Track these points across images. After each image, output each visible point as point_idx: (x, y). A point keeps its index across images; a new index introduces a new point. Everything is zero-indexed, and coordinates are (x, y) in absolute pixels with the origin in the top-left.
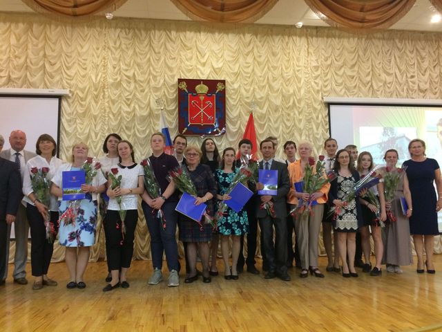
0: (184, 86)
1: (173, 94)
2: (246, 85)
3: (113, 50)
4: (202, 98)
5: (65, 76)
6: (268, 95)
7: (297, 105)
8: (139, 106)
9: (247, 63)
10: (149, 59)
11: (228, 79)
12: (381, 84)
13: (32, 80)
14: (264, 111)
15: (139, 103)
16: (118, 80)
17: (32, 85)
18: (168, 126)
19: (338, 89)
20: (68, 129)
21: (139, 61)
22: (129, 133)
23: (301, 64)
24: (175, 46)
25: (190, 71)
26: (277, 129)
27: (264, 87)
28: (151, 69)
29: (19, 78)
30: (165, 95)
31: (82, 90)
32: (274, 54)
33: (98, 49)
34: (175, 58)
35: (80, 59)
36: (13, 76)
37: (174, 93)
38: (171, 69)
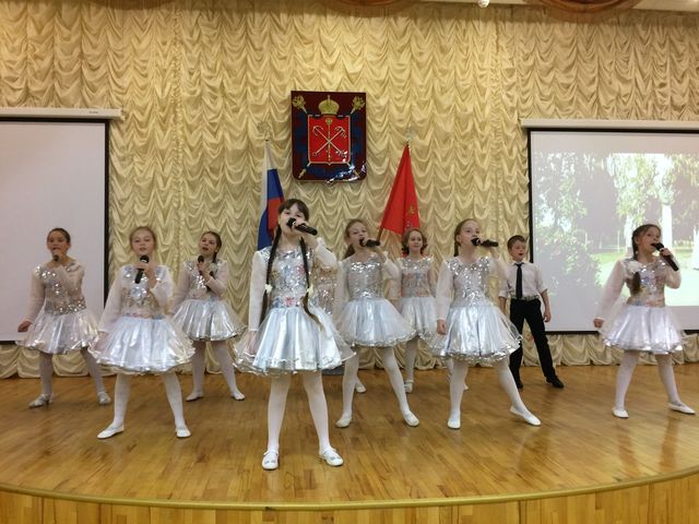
0: (300, 103)
1: (283, 116)
2: (398, 100)
3: (188, 44)
4: (329, 121)
5: (114, 87)
6: (433, 115)
7: (479, 131)
8: (231, 136)
9: (400, 65)
10: (246, 60)
11: (370, 91)
12: (612, 97)
13: (63, 94)
14: (426, 142)
15: (232, 130)
16: (198, 93)
17: (62, 102)
18: (276, 166)
19: (544, 105)
20: (121, 172)
21: (230, 62)
22: (215, 178)
23: (485, 66)
24: (286, 37)
25: (309, 78)
26: (447, 171)
27: (426, 103)
28: (249, 75)
29: (44, 91)
30: (271, 117)
31: (142, 111)
32: (443, 50)
33: (164, 44)
34: (285, 58)
35: (137, 61)
36: (33, 89)
37: (286, 113)
38: (279, 76)
